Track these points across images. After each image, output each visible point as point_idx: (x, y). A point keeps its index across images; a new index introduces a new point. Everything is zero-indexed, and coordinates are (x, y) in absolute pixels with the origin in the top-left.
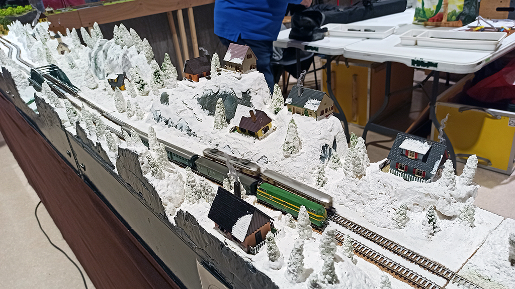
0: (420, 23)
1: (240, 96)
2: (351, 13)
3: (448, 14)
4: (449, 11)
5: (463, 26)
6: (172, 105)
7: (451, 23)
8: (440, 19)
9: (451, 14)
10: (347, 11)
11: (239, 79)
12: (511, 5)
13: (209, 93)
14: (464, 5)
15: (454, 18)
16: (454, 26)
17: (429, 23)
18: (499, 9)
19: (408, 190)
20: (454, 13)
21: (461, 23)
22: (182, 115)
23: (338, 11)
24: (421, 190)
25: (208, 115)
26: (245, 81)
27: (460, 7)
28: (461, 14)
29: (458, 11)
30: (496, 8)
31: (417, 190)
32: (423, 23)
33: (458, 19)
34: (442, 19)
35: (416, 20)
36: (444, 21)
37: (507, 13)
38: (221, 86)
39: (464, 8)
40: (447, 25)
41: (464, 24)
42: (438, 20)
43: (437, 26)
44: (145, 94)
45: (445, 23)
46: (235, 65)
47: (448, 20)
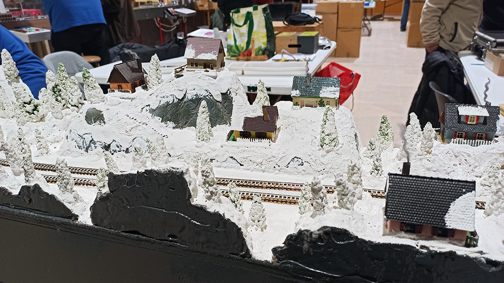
0: (232, 58)
1: (219, 99)
2: (167, 50)
3: (256, 50)
4: (256, 47)
5: (269, 59)
6: (110, 123)
7: (259, 57)
8: (249, 54)
9: (258, 50)
10: (162, 48)
11: (215, 78)
12: (298, 42)
13: (170, 100)
14: (267, 41)
15: (261, 52)
16: (261, 60)
17: (240, 57)
18: (290, 46)
19: (484, 154)
20: (260, 49)
21: (266, 57)
22: (135, 133)
23: (155, 48)
24: (494, 151)
25: (174, 128)
26: (221, 79)
27: (264, 43)
28: (266, 49)
29: (263, 46)
30: (287, 45)
31: (491, 151)
32: (235, 58)
33: (264, 53)
34: (251, 54)
35: (229, 55)
36: (253, 55)
37: (296, 49)
38: (189, 88)
39: (267, 44)
40: (256, 59)
41: (269, 57)
42: (248, 55)
43: (248, 60)
44: (39, 119)
45: (254, 58)
46: (202, 62)
47: (256, 55)
